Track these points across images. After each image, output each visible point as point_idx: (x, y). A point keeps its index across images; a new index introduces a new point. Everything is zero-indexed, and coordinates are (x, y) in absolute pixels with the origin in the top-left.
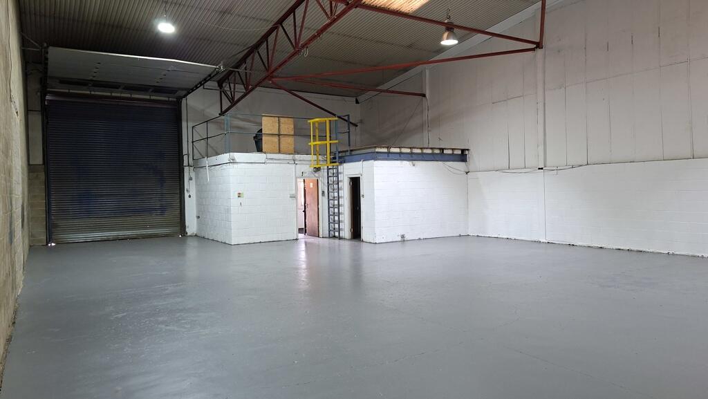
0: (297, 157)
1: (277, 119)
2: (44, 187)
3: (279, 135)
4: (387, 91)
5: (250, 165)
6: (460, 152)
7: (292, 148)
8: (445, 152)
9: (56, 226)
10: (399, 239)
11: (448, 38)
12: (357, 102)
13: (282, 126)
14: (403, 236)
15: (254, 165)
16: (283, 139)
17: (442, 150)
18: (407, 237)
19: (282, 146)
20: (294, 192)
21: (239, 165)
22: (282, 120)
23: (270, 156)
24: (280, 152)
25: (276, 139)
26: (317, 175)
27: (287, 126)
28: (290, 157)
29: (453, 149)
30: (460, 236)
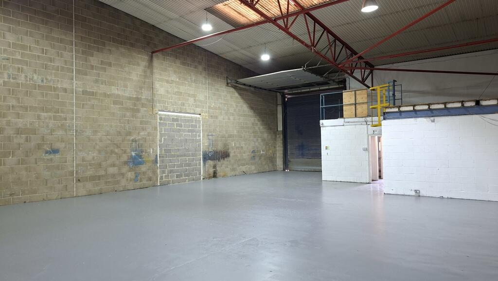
0: (369, 119)
1: (354, 92)
3: (355, 104)
5: (334, 127)
7: (366, 112)
9: (289, 161)
13: (358, 97)
14: (417, 191)
15: (336, 127)
16: (358, 106)
17: (477, 102)
18: (423, 193)
19: (357, 112)
21: (326, 128)
22: (358, 92)
23: (347, 120)
24: (356, 117)
25: (353, 107)
27: (362, 96)
28: (364, 119)
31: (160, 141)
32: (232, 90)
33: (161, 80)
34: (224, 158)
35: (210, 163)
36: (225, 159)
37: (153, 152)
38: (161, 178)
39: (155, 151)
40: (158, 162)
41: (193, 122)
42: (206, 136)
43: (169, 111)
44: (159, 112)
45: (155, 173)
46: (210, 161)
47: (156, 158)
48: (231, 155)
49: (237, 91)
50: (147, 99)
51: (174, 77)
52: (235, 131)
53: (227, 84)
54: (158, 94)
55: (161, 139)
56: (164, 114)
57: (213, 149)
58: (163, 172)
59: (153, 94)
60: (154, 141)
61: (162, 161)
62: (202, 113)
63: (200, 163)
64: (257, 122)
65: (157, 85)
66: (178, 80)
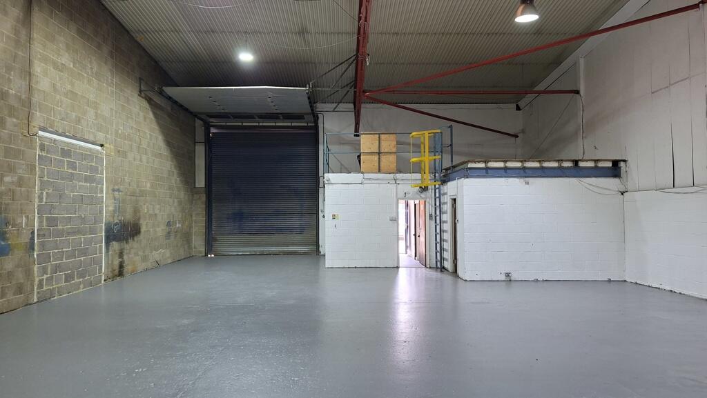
0: (399, 176)
1: (378, 136)
2: (204, 206)
3: (379, 153)
4: (545, 92)
5: (347, 185)
6: (610, 165)
7: (394, 166)
8: (581, 164)
9: (215, 240)
10: (503, 277)
11: (522, 14)
12: (518, 108)
13: (383, 143)
14: (508, 275)
15: (350, 185)
16: (383, 158)
17: (576, 162)
18: (514, 276)
19: (382, 165)
20: (394, 215)
21: (334, 186)
22: (383, 137)
23: (367, 176)
24: (379, 171)
25: (376, 158)
26: (423, 195)
27: (389, 143)
28: (391, 176)
29: (596, 161)
30: (610, 281)
31: (41, 199)
32: (145, 104)
33: (45, 60)
34: (133, 236)
35: (115, 245)
36: (135, 239)
37: (27, 225)
38: (41, 285)
39: (30, 222)
40: (36, 248)
41: (92, 161)
42: (110, 192)
43: (56, 133)
44: (41, 133)
45: (28, 273)
46: (114, 243)
47: (32, 239)
48: (143, 229)
49: (151, 108)
50: (20, 99)
51: (65, 59)
52: (148, 185)
53: (140, 91)
54: (39, 90)
55: (42, 193)
56: (47, 138)
57: (120, 218)
58: (44, 271)
59: (30, 88)
60: (29, 198)
61: (42, 245)
62: (107, 143)
63: (101, 247)
64: (173, 170)
65: (38, 68)
66: (72, 66)
